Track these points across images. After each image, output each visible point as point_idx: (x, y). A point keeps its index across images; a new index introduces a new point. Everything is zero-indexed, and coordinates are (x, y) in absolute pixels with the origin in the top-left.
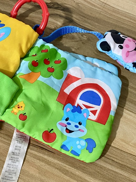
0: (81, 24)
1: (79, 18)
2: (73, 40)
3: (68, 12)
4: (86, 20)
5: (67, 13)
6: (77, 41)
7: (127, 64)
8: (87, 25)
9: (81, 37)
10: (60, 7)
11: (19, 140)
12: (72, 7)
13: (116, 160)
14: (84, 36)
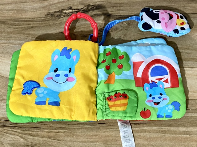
0: (116, 14)
1: (112, 10)
2: (117, 31)
3: (102, 8)
4: (119, 8)
5: (101, 10)
6: (121, 30)
7: (169, 33)
8: (122, 13)
9: (122, 25)
10: (94, 7)
11: (124, 126)
12: (102, 2)
13: (193, 108)
14: (124, 23)
